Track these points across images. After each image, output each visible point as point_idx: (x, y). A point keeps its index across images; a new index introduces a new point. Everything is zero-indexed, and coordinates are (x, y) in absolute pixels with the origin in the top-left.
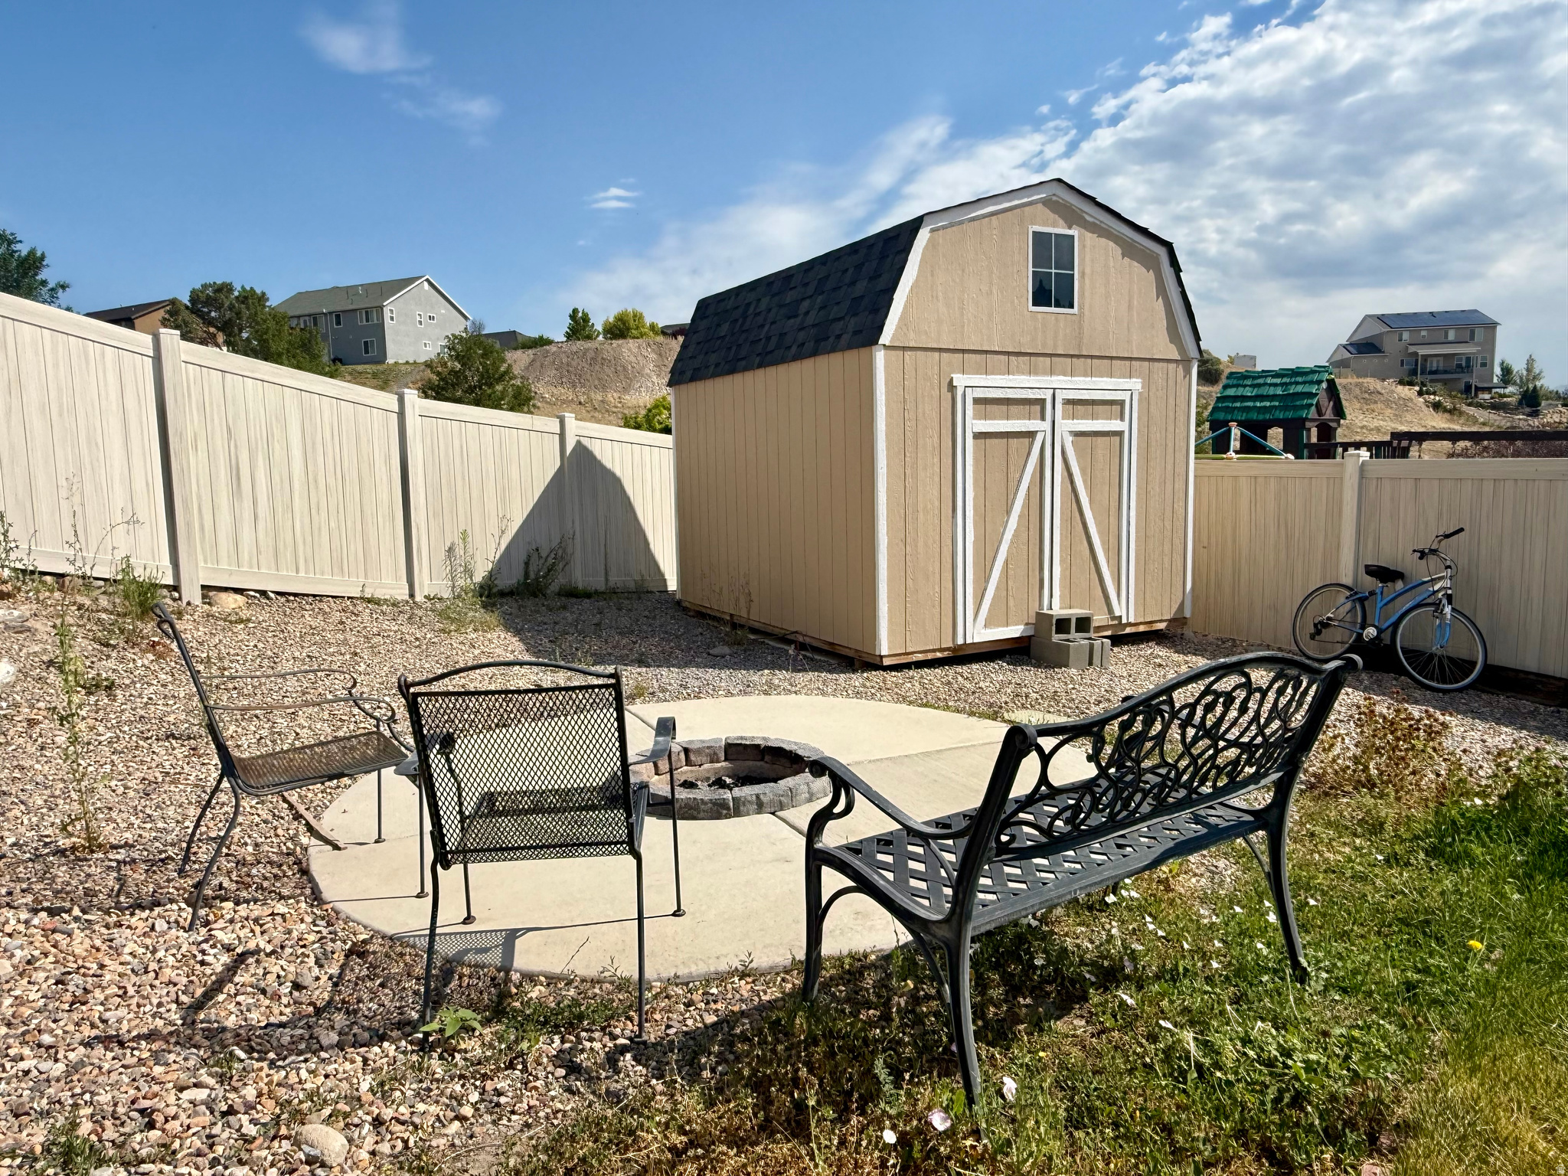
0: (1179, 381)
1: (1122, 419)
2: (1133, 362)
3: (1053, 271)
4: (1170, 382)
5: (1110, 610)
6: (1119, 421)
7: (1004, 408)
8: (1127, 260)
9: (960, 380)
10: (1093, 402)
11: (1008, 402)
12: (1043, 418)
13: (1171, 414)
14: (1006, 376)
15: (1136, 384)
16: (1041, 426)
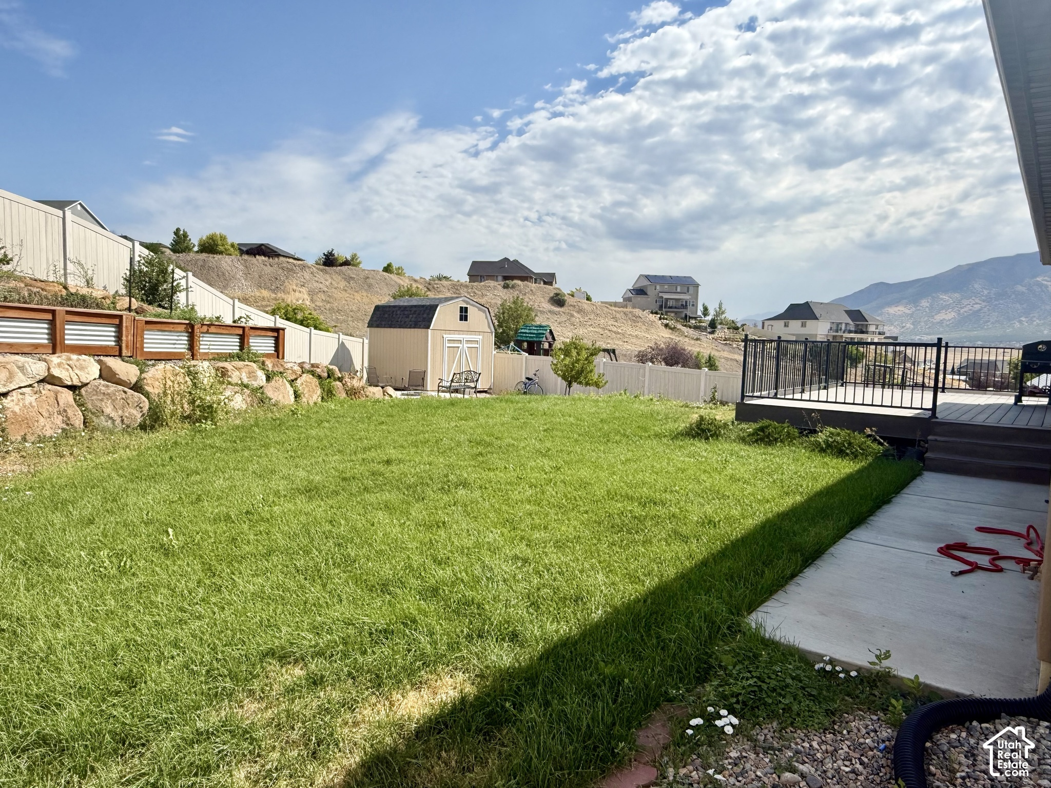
2: (480, 333)
9: (445, 336)
10: (472, 341)
11: (454, 340)
12: (461, 344)
14: (454, 335)
15: (481, 337)
16: (461, 346)
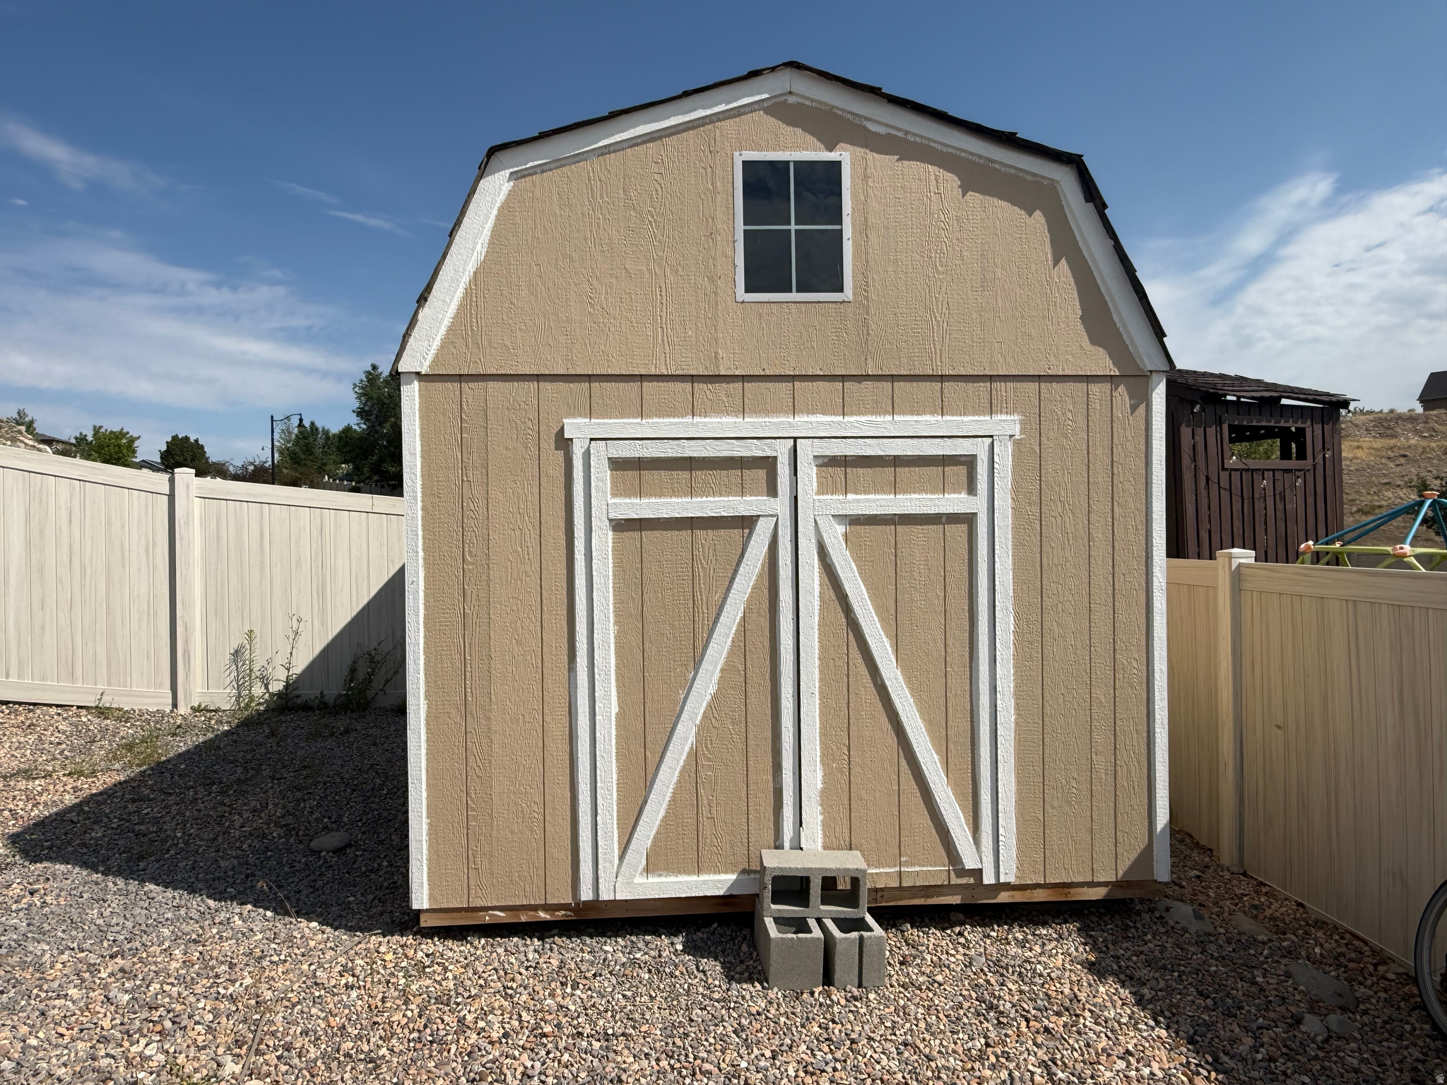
0: (1118, 414)
1: (972, 489)
2: (996, 385)
3: (793, 227)
4: (1095, 418)
5: (953, 855)
6: (964, 495)
7: (684, 475)
8: (974, 198)
10: (897, 461)
11: (690, 464)
12: (772, 491)
13: (1101, 478)
14: (688, 419)
15: (1007, 424)
16: (767, 507)
